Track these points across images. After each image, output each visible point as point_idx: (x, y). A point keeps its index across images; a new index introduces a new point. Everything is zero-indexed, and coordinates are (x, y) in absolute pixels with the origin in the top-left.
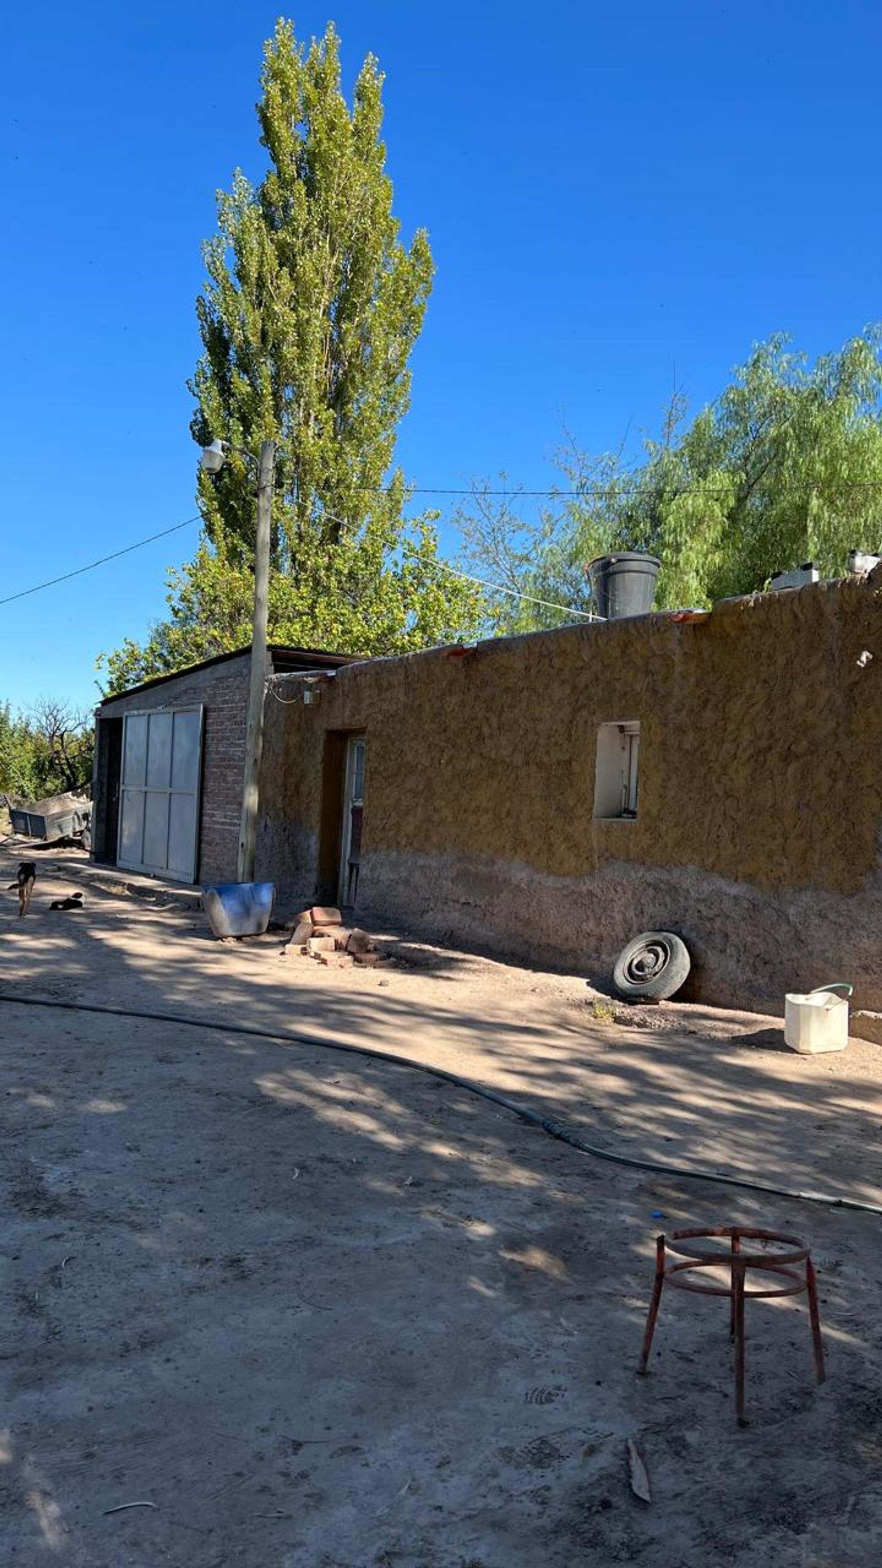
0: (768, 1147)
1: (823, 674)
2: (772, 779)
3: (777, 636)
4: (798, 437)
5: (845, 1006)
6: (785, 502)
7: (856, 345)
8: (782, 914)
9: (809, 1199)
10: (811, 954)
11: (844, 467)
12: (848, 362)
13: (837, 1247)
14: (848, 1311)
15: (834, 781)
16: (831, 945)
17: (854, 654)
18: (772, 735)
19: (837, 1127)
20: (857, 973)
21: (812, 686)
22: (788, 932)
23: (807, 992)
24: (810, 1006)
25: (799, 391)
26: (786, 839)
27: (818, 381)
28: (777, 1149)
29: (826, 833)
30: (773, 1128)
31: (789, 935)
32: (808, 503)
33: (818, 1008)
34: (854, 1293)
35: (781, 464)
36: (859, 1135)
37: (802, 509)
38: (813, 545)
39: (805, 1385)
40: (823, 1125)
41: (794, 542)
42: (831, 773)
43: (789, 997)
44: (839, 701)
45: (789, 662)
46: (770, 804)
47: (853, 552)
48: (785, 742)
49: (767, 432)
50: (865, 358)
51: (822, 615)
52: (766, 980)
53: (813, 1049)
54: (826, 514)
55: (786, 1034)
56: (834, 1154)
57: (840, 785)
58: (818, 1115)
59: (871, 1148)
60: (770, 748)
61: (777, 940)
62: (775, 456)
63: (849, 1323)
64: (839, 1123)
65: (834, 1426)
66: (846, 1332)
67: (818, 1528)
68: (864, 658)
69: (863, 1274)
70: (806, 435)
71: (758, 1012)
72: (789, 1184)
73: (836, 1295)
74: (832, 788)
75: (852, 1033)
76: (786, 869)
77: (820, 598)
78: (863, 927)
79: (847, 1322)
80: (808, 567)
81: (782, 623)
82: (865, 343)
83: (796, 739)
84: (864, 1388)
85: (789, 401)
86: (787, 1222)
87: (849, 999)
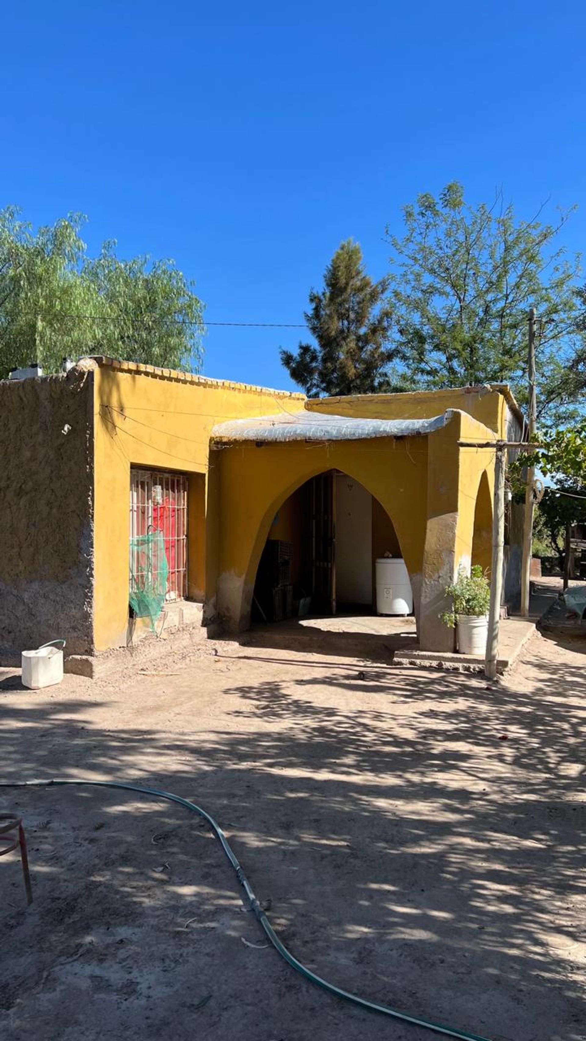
0: (7, 756)
1: (40, 438)
2: (10, 508)
3: (10, 411)
4: (28, 279)
5: (61, 654)
6: (22, 321)
7: (63, 224)
8: (20, 599)
9: (32, 785)
10: (39, 622)
11: (57, 303)
12: (59, 234)
13: (48, 812)
14: (53, 851)
15: (51, 508)
16: (52, 615)
17: (59, 426)
18: (9, 478)
19: (54, 733)
20: (69, 632)
21: (34, 445)
22: (24, 610)
23: (36, 648)
24: (38, 657)
25: (28, 248)
26: (21, 548)
27: (40, 243)
28: (13, 756)
29: (47, 542)
30: (11, 742)
31: (24, 612)
32: (36, 323)
33: (43, 657)
34: (57, 839)
35: (17, 295)
36: (68, 736)
37: (33, 327)
38: (40, 352)
39: (20, 909)
40: (45, 733)
41: (27, 349)
42: (49, 504)
43: (24, 653)
44: (52, 456)
45: (18, 430)
46: (8, 525)
47: (65, 359)
48: (17, 483)
49: (8, 273)
50: (70, 233)
51: (38, 398)
52: (10, 644)
53: (41, 685)
54: (48, 333)
55: (23, 678)
56: (51, 752)
57: (55, 511)
58: (42, 728)
59: (75, 742)
60: (8, 487)
61: (16, 616)
62: (14, 289)
63: (53, 859)
64: (55, 730)
65: (38, 929)
66: (50, 866)
67: (22, 1001)
68: (66, 429)
69: (63, 825)
70: (34, 278)
71: (5, 666)
72: (20, 778)
73: (46, 843)
74: (49, 514)
75: (66, 671)
76: (21, 568)
77: (37, 388)
78: (72, 602)
79: (52, 859)
80: (35, 366)
81: (12, 403)
82: (69, 223)
83: (25, 481)
84: (58, 899)
85: (21, 253)
86: (17, 803)
87: (63, 649)
